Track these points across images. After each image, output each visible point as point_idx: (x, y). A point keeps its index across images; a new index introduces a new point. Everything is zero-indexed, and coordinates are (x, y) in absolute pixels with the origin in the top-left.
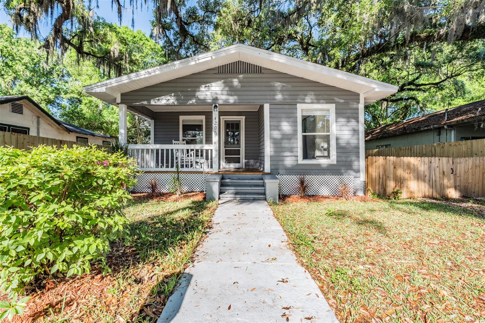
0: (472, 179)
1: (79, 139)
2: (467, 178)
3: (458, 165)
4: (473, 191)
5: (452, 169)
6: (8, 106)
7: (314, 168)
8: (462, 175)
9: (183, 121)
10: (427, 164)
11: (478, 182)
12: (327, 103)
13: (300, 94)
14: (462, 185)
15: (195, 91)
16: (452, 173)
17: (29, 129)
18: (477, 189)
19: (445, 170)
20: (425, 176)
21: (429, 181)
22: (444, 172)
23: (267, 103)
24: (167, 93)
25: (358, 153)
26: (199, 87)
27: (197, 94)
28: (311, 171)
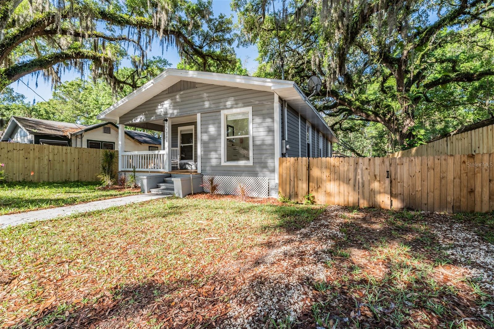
0: (422, 186)
1: (150, 148)
2: (413, 185)
3: (399, 167)
4: (424, 201)
5: (388, 172)
6: (101, 129)
7: (234, 169)
8: (405, 180)
9: (181, 131)
10: (353, 166)
11: (432, 190)
12: (244, 106)
13: (222, 101)
14: (406, 193)
15: (155, 110)
16: (388, 177)
17: (114, 143)
18: (431, 200)
19: (377, 173)
20: (349, 180)
21: (354, 186)
22: (375, 176)
23: (198, 112)
24: (140, 113)
25: (273, 154)
26: (157, 106)
27: (157, 111)
28: (232, 172)
